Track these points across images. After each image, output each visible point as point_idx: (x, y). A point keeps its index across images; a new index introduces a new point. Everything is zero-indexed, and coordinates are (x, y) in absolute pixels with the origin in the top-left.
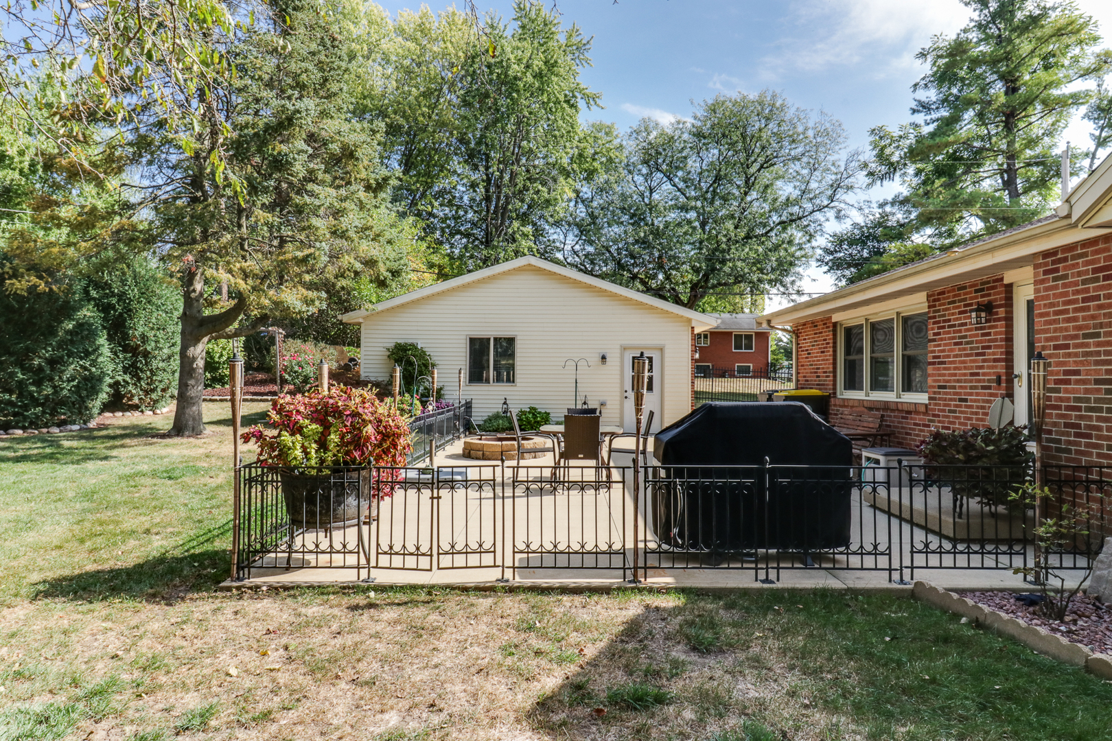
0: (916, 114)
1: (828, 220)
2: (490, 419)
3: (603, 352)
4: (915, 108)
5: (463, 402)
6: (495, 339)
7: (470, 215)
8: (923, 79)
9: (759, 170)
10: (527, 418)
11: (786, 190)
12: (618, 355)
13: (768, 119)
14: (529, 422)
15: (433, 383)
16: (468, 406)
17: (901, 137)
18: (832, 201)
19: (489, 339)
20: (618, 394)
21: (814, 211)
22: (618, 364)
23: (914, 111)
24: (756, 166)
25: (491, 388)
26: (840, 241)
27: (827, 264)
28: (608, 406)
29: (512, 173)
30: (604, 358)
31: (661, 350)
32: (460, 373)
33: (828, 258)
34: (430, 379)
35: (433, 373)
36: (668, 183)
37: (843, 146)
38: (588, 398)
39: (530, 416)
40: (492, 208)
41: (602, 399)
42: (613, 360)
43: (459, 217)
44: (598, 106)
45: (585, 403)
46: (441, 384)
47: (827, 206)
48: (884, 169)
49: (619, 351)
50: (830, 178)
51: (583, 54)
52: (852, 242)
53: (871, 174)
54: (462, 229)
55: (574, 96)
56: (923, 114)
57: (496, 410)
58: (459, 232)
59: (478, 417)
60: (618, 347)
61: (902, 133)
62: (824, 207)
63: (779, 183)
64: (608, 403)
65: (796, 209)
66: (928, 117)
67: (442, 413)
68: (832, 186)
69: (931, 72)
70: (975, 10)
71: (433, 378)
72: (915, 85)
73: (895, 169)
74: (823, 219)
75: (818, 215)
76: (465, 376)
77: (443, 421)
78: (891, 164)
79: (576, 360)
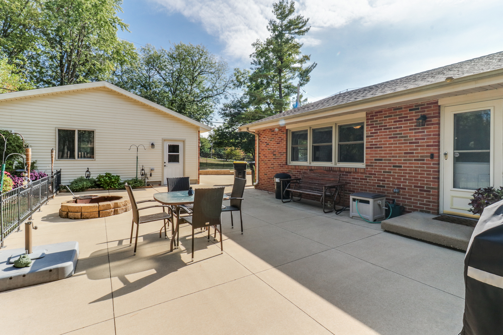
0: (252, 65)
1: (221, 98)
2: (76, 182)
3: (152, 142)
4: (253, 62)
5: (55, 172)
6: (79, 131)
7: (50, 73)
8: (253, 53)
9: (198, 75)
10: (104, 180)
11: (207, 85)
12: (161, 143)
13: (201, 55)
14: (106, 183)
15: (27, 159)
16: (59, 173)
17: (244, 73)
18: (224, 91)
19: (74, 131)
20: (161, 164)
21: (217, 94)
22: (161, 148)
23: (252, 63)
24: (196, 74)
25: (75, 162)
26: (226, 106)
27: (222, 114)
28: (155, 171)
29: (78, 52)
30: (153, 145)
31: (184, 142)
32: (52, 152)
33: (223, 112)
34: (24, 157)
35: (27, 151)
36: (158, 75)
37: (228, 72)
38: (145, 166)
39: (107, 178)
40: (65, 70)
41: (152, 167)
42: (158, 146)
43: (43, 73)
44: (127, 30)
45: (143, 170)
46: (34, 160)
47: (222, 93)
48: (238, 83)
49: (161, 141)
50: (223, 83)
51: (118, 5)
52: (231, 107)
53: (234, 85)
54: (45, 79)
55: (114, 22)
56: (254, 65)
57: (80, 176)
58: (42, 80)
59: (65, 181)
60: (161, 139)
61: (244, 72)
62: (221, 94)
63: (205, 81)
64: (155, 169)
65: (211, 93)
66: (256, 67)
67: (38, 183)
68: (224, 86)
69: (256, 52)
70: (272, 32)
71: (27, 155)
72: (251, 55)
73: (241, 84)
74: (220, 98)
75: (218, 96)
76: (55, 154)
77: (38, 189)
78: (241, 82)
79: (137, 146)
